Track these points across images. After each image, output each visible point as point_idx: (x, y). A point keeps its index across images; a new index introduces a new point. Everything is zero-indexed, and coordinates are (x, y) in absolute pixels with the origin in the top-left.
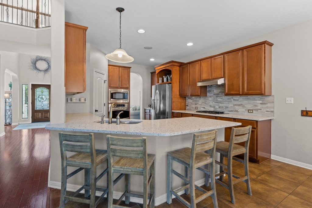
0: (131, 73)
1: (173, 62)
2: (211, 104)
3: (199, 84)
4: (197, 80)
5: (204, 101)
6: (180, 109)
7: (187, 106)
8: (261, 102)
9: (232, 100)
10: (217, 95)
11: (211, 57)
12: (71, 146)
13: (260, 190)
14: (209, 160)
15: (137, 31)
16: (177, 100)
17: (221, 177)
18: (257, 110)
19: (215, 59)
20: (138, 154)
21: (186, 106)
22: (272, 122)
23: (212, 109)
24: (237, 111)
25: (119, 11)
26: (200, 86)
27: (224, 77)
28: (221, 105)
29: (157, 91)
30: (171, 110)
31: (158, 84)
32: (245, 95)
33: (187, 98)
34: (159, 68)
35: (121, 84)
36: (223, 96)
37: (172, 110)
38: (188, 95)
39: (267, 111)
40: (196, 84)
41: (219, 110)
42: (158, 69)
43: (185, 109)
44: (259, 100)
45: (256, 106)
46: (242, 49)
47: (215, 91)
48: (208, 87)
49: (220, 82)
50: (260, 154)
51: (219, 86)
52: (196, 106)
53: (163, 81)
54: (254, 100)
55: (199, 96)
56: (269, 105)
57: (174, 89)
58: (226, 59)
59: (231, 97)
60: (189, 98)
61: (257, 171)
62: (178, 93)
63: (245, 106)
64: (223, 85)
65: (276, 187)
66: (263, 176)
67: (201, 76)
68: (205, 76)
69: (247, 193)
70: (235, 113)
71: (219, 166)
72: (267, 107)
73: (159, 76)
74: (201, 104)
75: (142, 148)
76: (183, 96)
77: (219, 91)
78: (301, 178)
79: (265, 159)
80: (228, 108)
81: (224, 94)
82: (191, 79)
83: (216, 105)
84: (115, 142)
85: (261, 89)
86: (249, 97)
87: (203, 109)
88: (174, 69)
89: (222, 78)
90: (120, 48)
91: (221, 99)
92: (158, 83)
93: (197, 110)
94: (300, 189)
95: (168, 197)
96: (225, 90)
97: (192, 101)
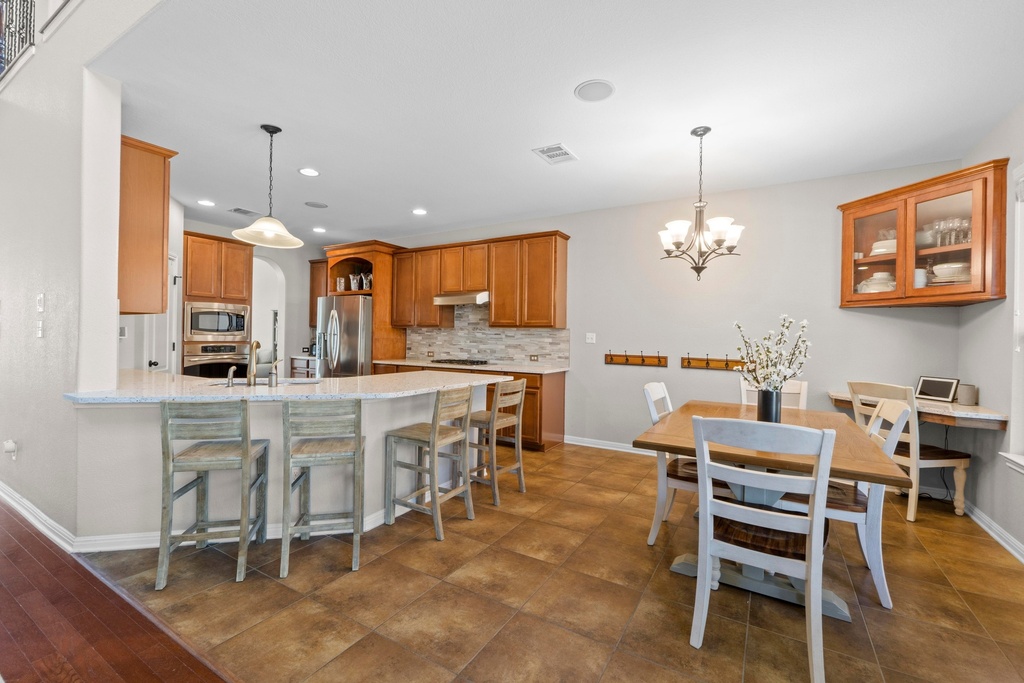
0: (255, 259)
1: (376, 242)
2: (463, 344)
3: (438, 301)
4: (433, 293)
5: (446, 338)
6: (393, 357)
7: (410, 349)
8: (550, 340)
9: (504, 336)
10: (475, 326)
11: (464, 245)
12: (192, 428)
13: (539, 484)
14: (459, 436)
15: (299, 171)
16: (386, 334)
17: (480, 474)
18: (544, 356)
19: (471, 250)
20: (346, 427)
21: (406, 349)
22: (567, 375)
23: (464, 356)
24: (512, 359)
25: (270, 132)
26: (440, 306)
27: (488, 289)
28: (482, 347)
29: (334, 313)
30: (369, 359)
31: (333, 293)
32: (525, 326)
33: (408, 331)
34: (338, 252)
35: (226, 288)
36: (487, 328)
37: (372, 359)
38: (412, 323)
39: (560, 357)
40: (432, 301)
41: (479, 357)
42: (334, 257)
43: (405, 358)
44: (548, 337)
45: (542, 348)
46: (521, 238)
47: (471, 317)
48: (456, 308)
49: (482, 298)
50: (547, 436)
51: (480, 306)
52: (431, 349)
53: (348, 287)
54: (541, 336)
55: (437, 326)
56: (562, 346)
57: (377, 308)
58: (493, 254)
59: (501, 329)
60: (413, 331)
61: (538, 463)
62: (388, 319)
63: (526, 348)
64: (487, 306)
65: (562, 477)
66: (547, 467)
67: (443, 282)
68: (450, 284)
69: (519, 491)
70: (508, 362)
71: (476, 451)
72: (560, 351)
73: (335, 272)
74: (442, 346)
75: (354, 416)
76: (400, 326)
77: (480, 317)
78: (599, 463)
79: (554, 444)
80: (495, 352)
81: (487, 324)
82: (419, 287)
83: (473, 347)
84: (300, 410)
85: (548, 317)
86: (533, 330)
87: (444, 357)
88: (378, 259)
89: (485, 290)
90: (270, 215)
91: (483, 334)
92: (335, 290)
93: (432, 359)
94: (592, 476)
95: (387, 515)
96: (490, 314)
97: (420, 338)
